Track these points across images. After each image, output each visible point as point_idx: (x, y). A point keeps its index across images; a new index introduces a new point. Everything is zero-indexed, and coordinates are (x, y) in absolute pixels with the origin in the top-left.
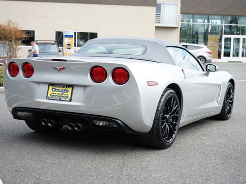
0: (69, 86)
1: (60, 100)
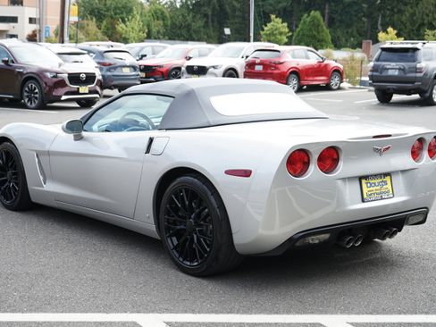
0: (386, 175)
1: (382, 199)
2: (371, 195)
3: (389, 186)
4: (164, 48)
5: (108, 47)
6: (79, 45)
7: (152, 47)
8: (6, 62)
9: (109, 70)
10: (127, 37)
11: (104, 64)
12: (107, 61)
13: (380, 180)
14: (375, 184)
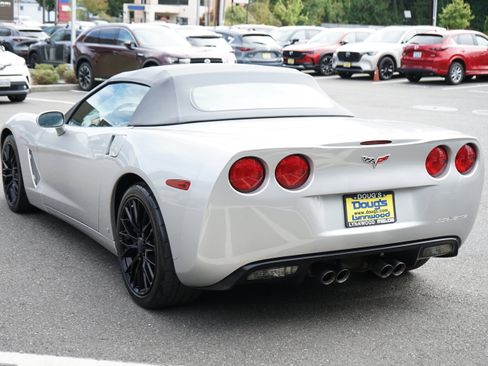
1: (376, 224)
2: (359, 218)
3: (390, 207)
4: (320, 31)
5: (249, 30)
6: (218, 28)
7: (306, 30)
8: (128, 46)
9: (247, 56)
10: (287, 19)
11: (242, 49)
12: (246, 46)
13: (375, 199)
14: (367, 204)
